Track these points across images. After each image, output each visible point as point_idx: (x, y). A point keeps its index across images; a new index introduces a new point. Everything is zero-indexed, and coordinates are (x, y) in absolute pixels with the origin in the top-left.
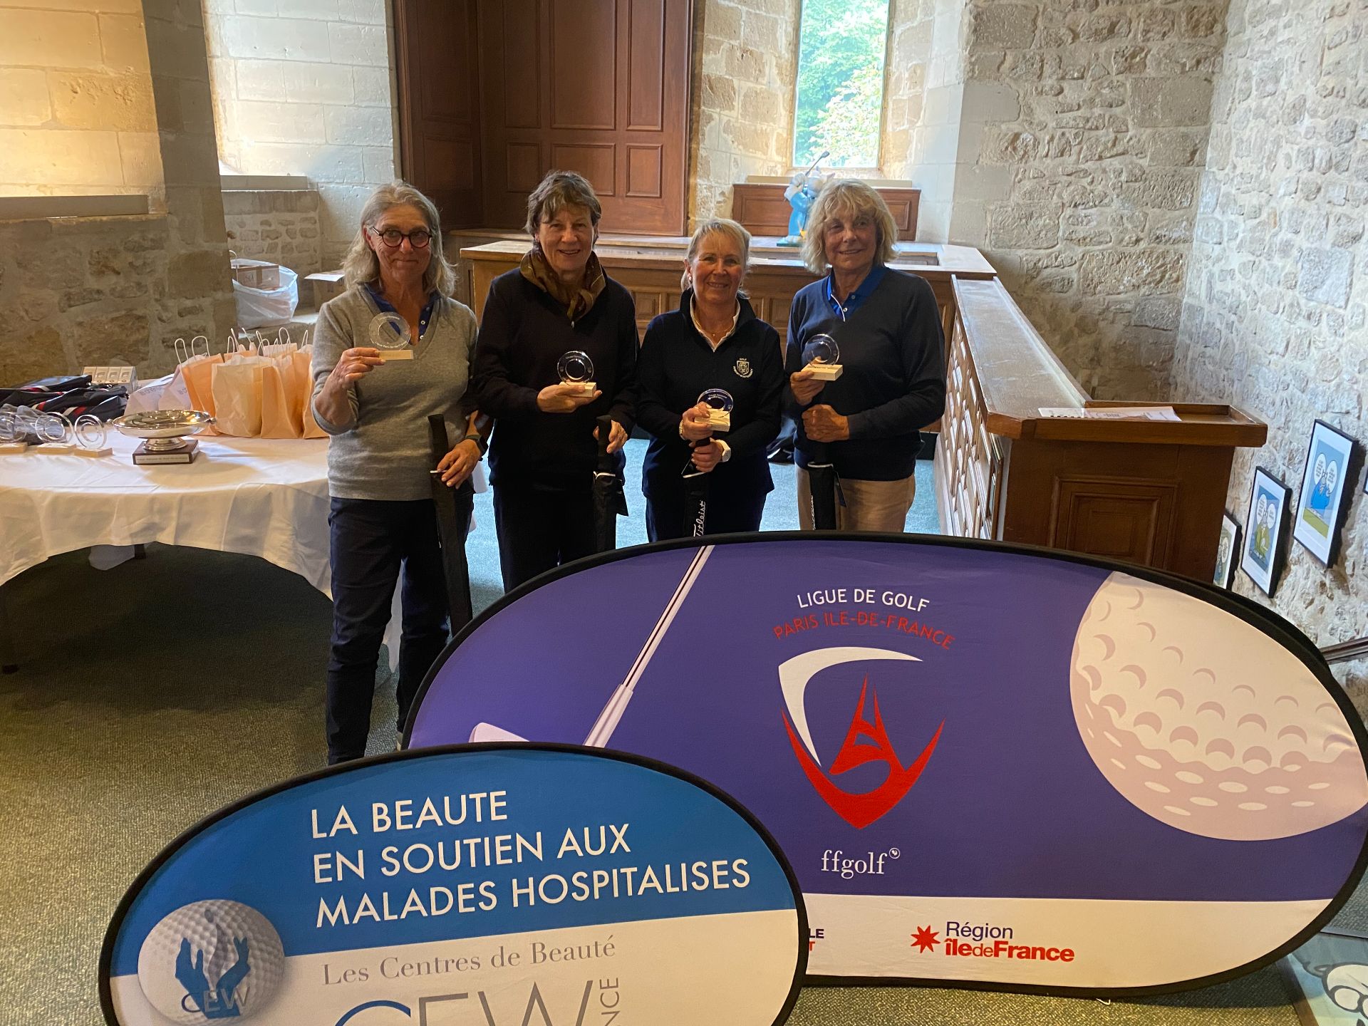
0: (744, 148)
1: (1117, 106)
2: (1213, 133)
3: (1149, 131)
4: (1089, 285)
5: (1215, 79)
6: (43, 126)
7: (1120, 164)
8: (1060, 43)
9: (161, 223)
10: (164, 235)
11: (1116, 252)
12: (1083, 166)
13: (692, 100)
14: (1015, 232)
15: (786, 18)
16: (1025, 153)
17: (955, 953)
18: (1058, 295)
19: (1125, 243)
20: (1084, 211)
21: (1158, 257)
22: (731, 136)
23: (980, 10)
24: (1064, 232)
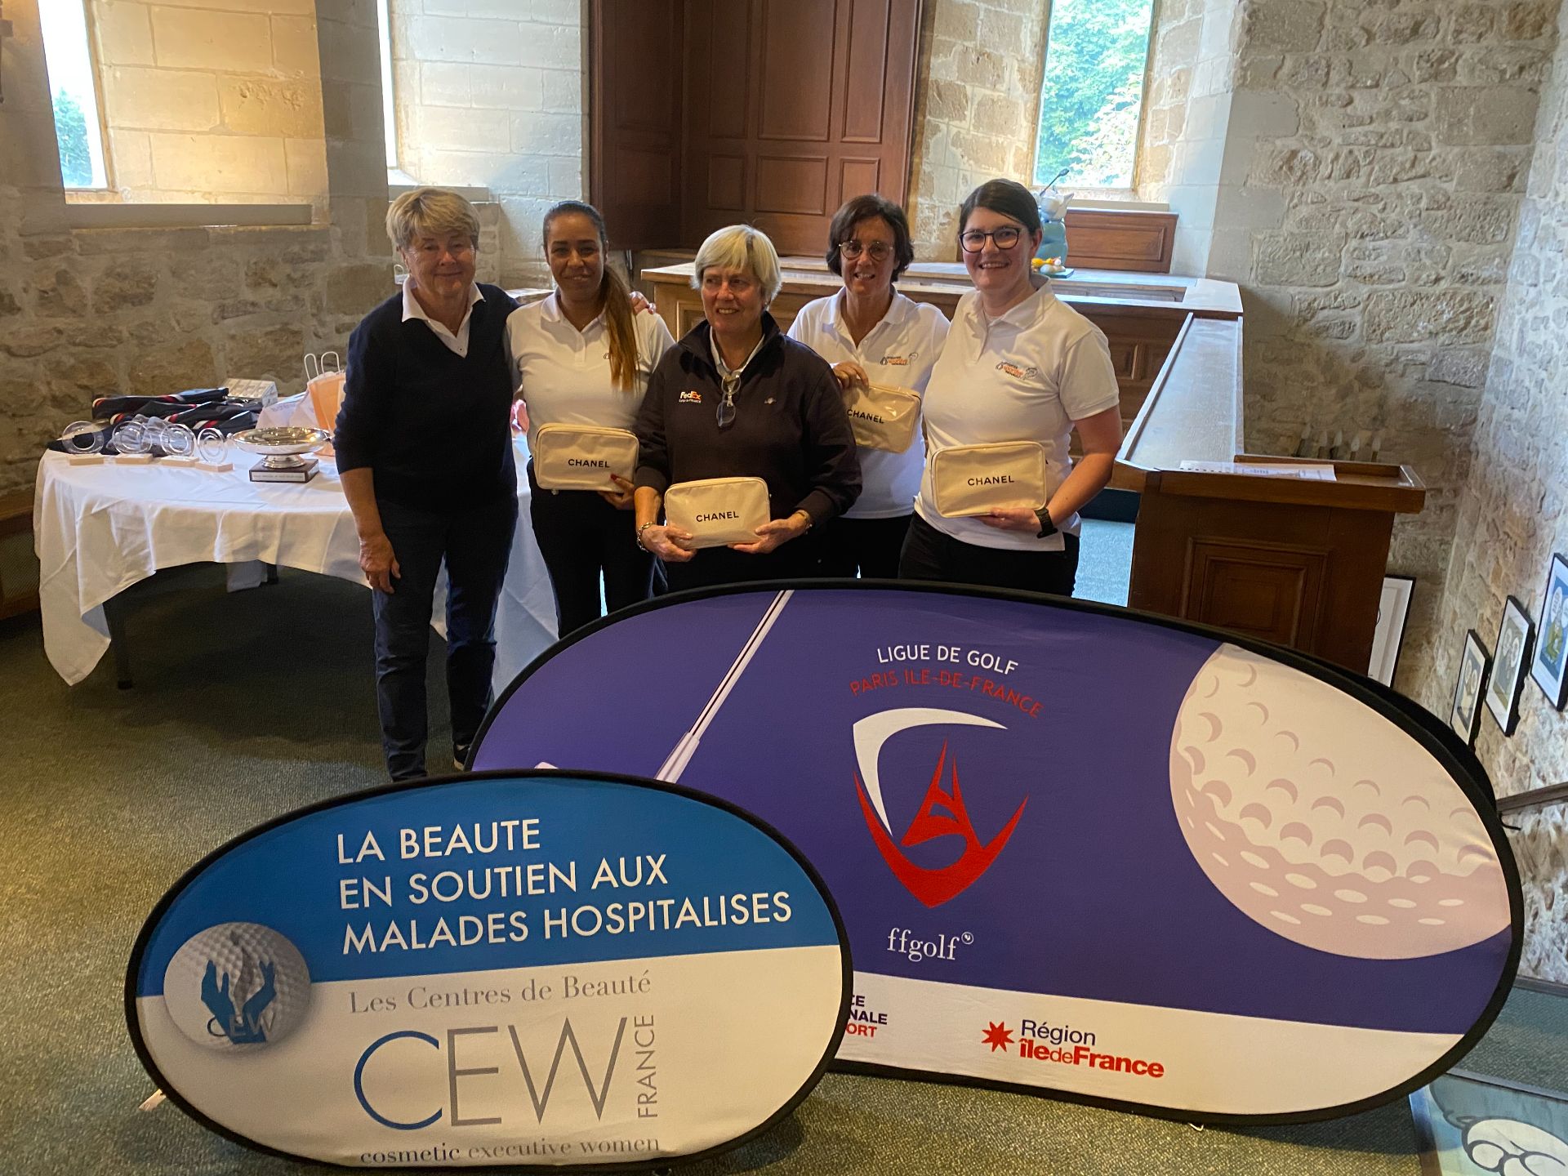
0: (976, 163)
1: (1418, 120)
2: (1536, 155)
3: (1456, 150)
4: (1375, 330)
5: (1541, 89)
6: (210, 132)
7: (1419, 188)
8: (1351, 45)
9: (323, 235)
10: (325, 247)
11: (1410, 292)
12: (1373, 190)
13: (916, 109)
14: (1287, 266)
15: (1033, 16)
16: (1303, 173)
17: (1030, 1056)
18: (1336, 342)
19: (1422, 283)
20: (1372, 243)
21: (1462, 300)
22: (960, 150)
23: (1255, 6)
24: (1347, 267)
